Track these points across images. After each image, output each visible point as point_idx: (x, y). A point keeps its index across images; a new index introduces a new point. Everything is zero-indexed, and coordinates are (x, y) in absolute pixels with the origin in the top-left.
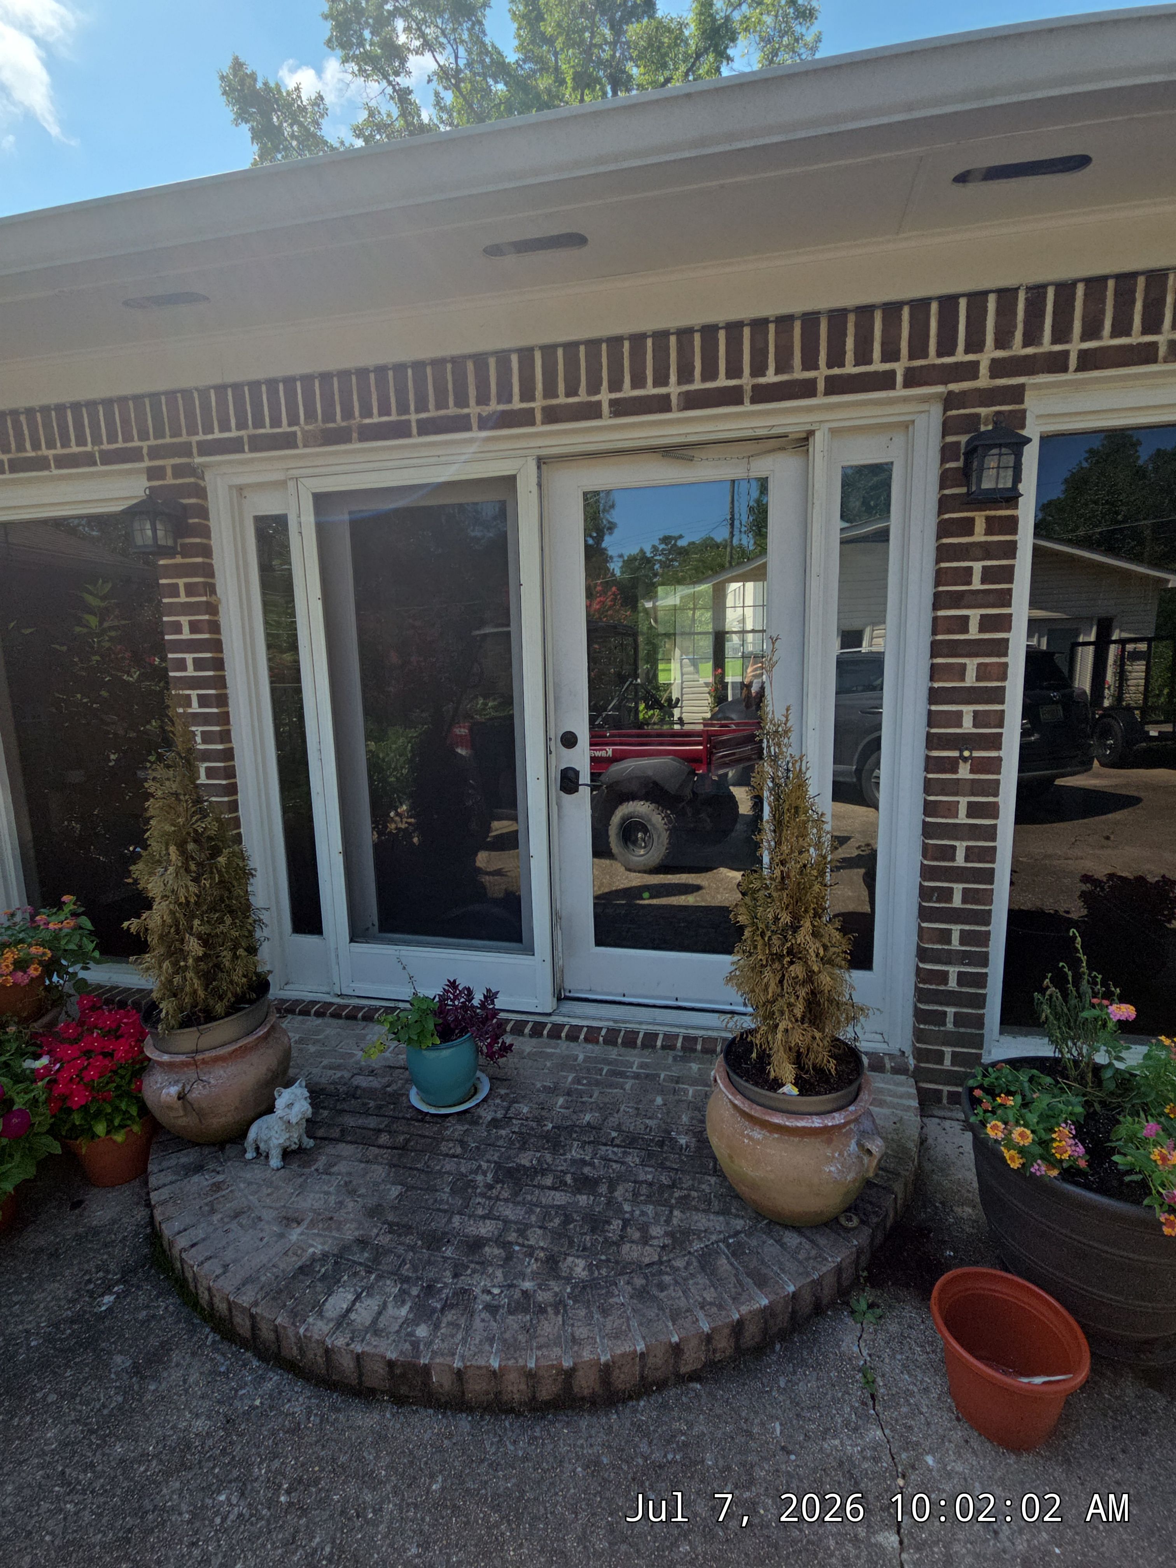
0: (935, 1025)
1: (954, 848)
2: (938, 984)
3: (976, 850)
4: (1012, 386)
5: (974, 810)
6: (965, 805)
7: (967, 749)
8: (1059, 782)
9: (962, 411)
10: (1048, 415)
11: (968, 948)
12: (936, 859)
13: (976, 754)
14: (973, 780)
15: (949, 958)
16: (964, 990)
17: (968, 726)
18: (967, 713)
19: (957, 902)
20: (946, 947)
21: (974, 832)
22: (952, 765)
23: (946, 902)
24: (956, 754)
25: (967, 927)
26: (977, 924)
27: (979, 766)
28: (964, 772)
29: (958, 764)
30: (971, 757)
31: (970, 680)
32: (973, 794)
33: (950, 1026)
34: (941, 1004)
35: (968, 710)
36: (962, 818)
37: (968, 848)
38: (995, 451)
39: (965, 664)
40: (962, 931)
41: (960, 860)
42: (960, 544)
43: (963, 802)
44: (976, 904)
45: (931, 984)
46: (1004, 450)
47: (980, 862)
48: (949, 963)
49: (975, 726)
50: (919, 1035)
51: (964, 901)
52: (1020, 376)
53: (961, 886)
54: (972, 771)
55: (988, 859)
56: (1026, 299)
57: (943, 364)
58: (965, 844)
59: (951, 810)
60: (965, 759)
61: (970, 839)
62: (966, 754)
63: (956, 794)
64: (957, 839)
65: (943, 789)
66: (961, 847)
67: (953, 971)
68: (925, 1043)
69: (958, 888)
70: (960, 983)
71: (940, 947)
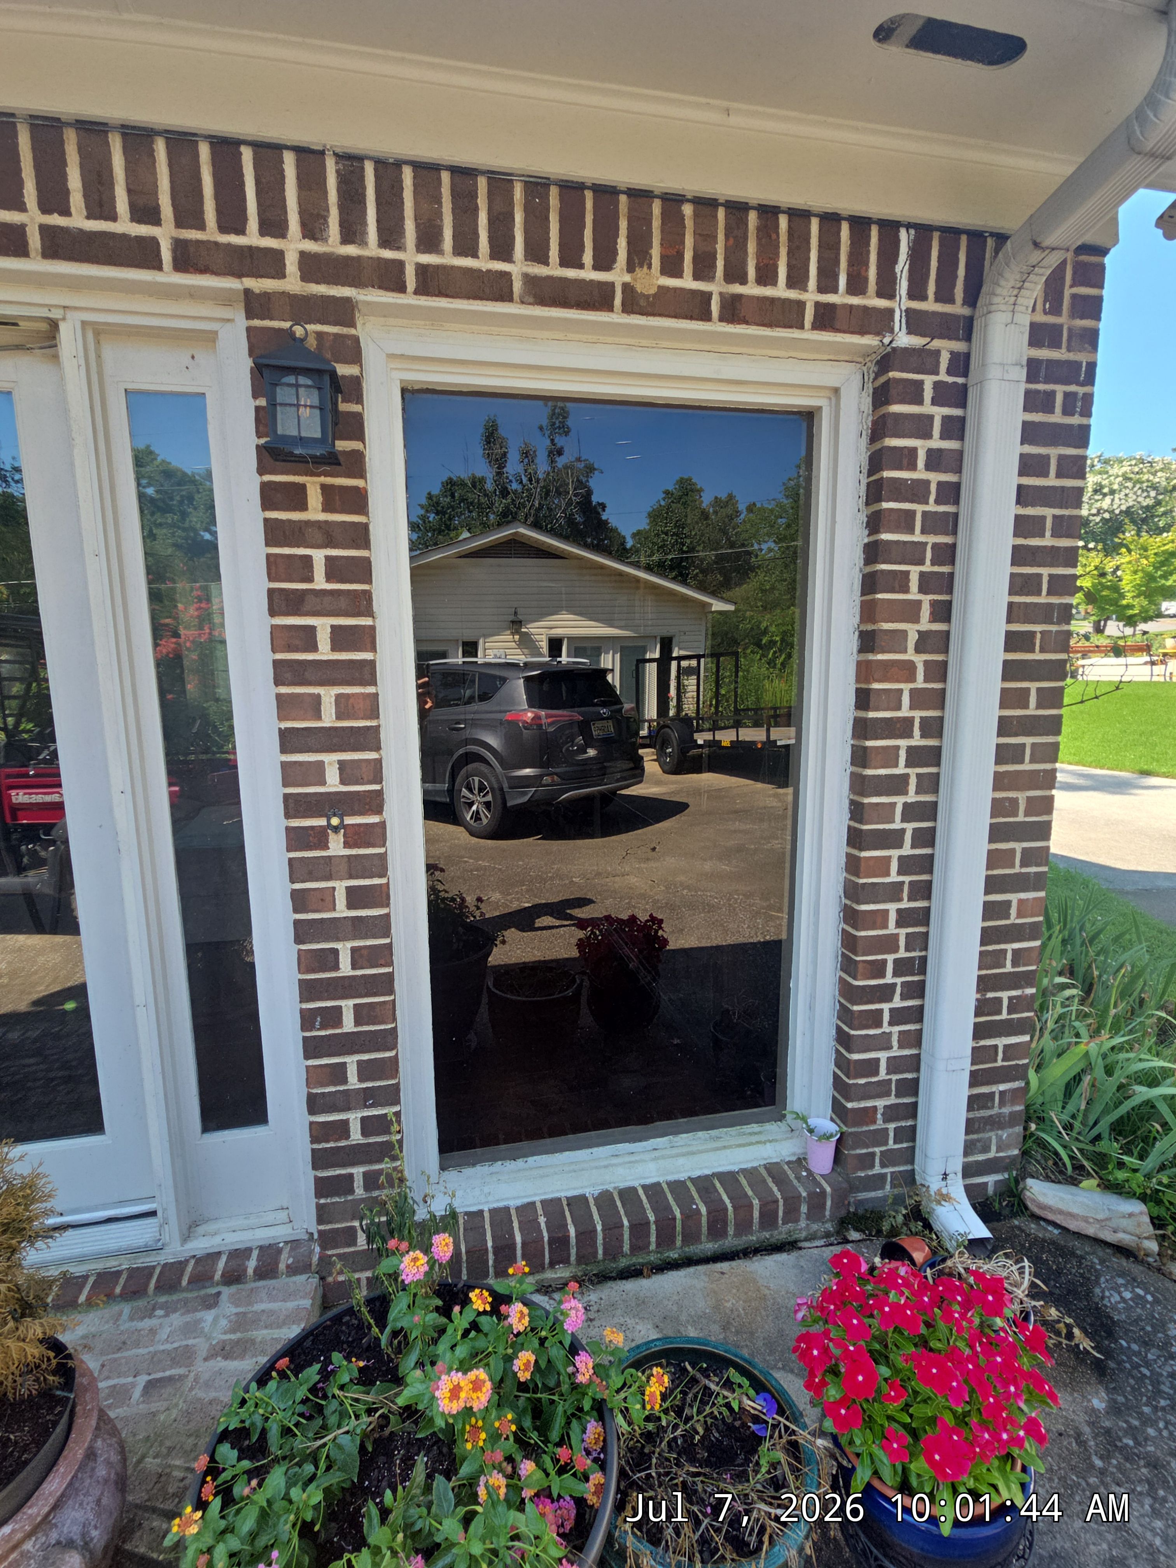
0: (338, 1195)
1: (335, 952)
2: (336, 1141)
3: (365, 952)
4: (333, 298)
5: (355, 898)
6: (344, 891)
7: (335, 815)
8: (623, 792)
9: (267, 323)
10: (402, 356)
11: (370, 1084)
12: (314, 971)
13: (349, 820)
14: (349, 857)
15: (345, 1102)
16: (372, 1140)
17: (333, 783)
18: (330, 764)
19: (348, 1025)
20: (341, 1088)
21: (358, 927)
22: (319, 838)
23: (333, 1027)
24: (322, 822)
25: (366, 1057)
26: (378, 1050)
27: (356, 836)
28: (336, 847)
29: (326, 836)
30: (342, 825)
31: (329, 719)
32: (351, 877)
33: (359, 1191)
34: (344, 1165)
35: (330, 760)
36: (342, 911)
37: (354, 950)
38: (291, 379)
39: (319, 696)
40: (359, 1063)
41: (345, 968)
42: (289, 521)
43: (340, 887)
44: (374, 1024)
45: (327, 1141)
46: (302, 380)
47: (372, 966)
48: (348, 1109)
49: (343, 782)
50: (323, 1214)
51: (357, 1023)
52: (343, 285)
53: (351, 1002)
54: (347, 845)
55: (382, 962)
56: (337, 171)
57: (229, 245)
58: (349, 945)
59: (326, 899)
60: (336, 829)
61: (354, 938)
62: (335, 821)
63: (329, 878)
64: (338, 940)
65: (310, 873)
66: (344, 949)
67: (354, 1118)
68: (330, 1222)
69: (347, 1006)
70: (365, 1133)
71: (332, 1089)
